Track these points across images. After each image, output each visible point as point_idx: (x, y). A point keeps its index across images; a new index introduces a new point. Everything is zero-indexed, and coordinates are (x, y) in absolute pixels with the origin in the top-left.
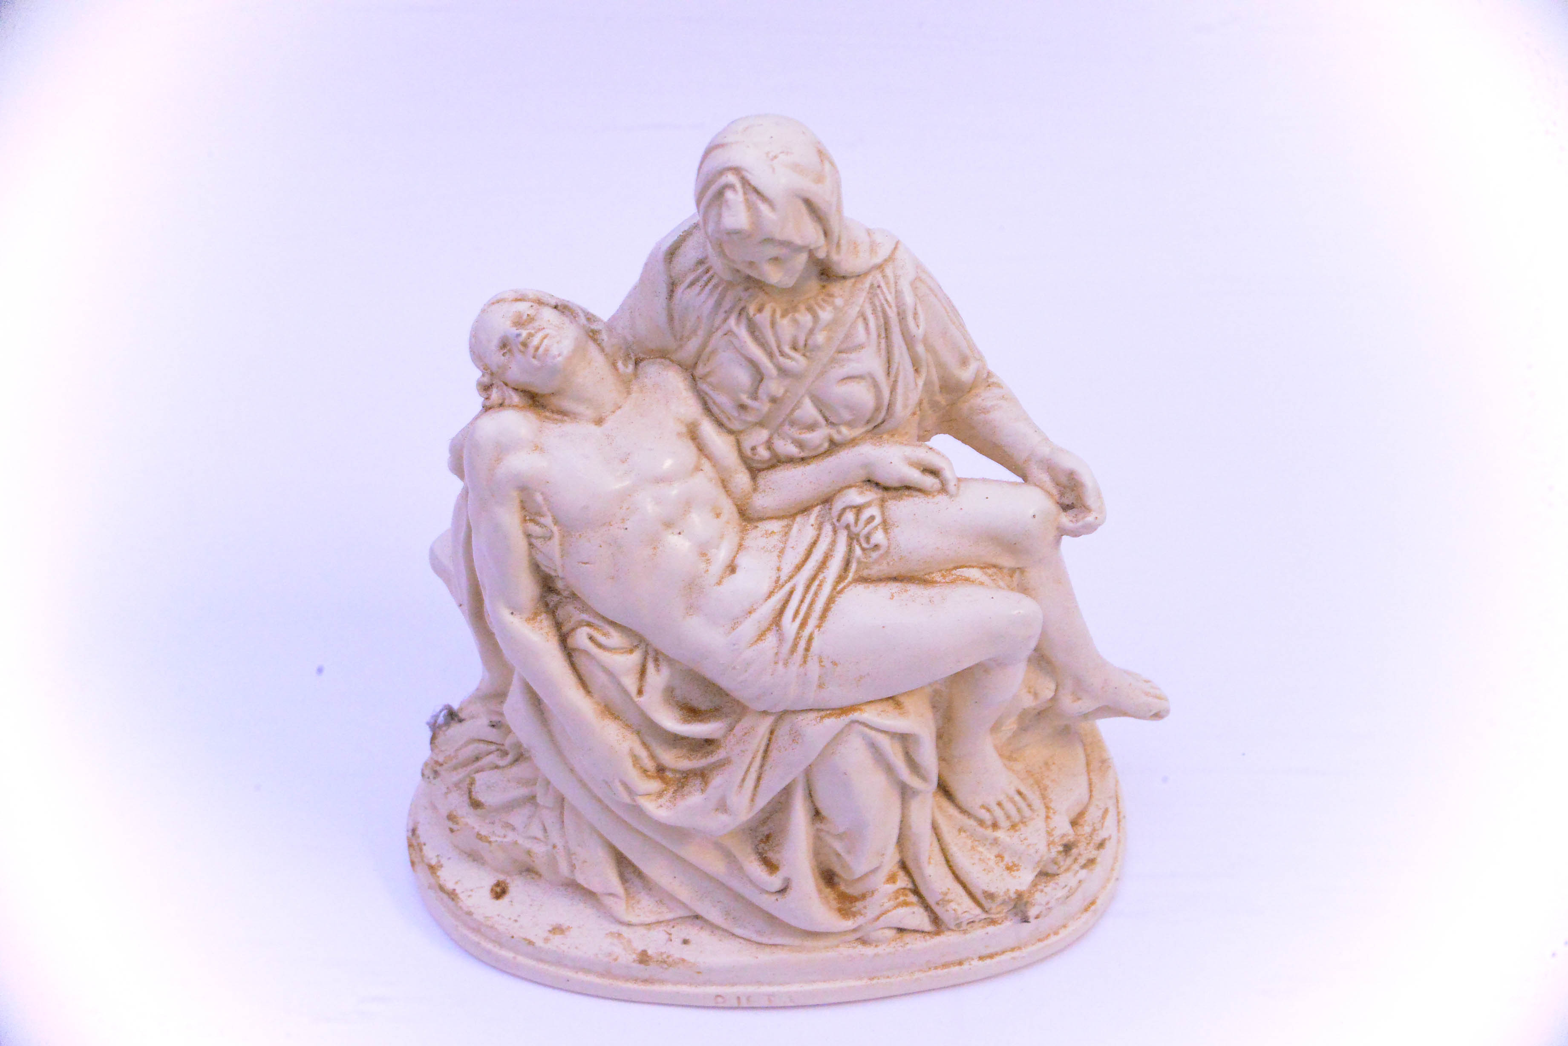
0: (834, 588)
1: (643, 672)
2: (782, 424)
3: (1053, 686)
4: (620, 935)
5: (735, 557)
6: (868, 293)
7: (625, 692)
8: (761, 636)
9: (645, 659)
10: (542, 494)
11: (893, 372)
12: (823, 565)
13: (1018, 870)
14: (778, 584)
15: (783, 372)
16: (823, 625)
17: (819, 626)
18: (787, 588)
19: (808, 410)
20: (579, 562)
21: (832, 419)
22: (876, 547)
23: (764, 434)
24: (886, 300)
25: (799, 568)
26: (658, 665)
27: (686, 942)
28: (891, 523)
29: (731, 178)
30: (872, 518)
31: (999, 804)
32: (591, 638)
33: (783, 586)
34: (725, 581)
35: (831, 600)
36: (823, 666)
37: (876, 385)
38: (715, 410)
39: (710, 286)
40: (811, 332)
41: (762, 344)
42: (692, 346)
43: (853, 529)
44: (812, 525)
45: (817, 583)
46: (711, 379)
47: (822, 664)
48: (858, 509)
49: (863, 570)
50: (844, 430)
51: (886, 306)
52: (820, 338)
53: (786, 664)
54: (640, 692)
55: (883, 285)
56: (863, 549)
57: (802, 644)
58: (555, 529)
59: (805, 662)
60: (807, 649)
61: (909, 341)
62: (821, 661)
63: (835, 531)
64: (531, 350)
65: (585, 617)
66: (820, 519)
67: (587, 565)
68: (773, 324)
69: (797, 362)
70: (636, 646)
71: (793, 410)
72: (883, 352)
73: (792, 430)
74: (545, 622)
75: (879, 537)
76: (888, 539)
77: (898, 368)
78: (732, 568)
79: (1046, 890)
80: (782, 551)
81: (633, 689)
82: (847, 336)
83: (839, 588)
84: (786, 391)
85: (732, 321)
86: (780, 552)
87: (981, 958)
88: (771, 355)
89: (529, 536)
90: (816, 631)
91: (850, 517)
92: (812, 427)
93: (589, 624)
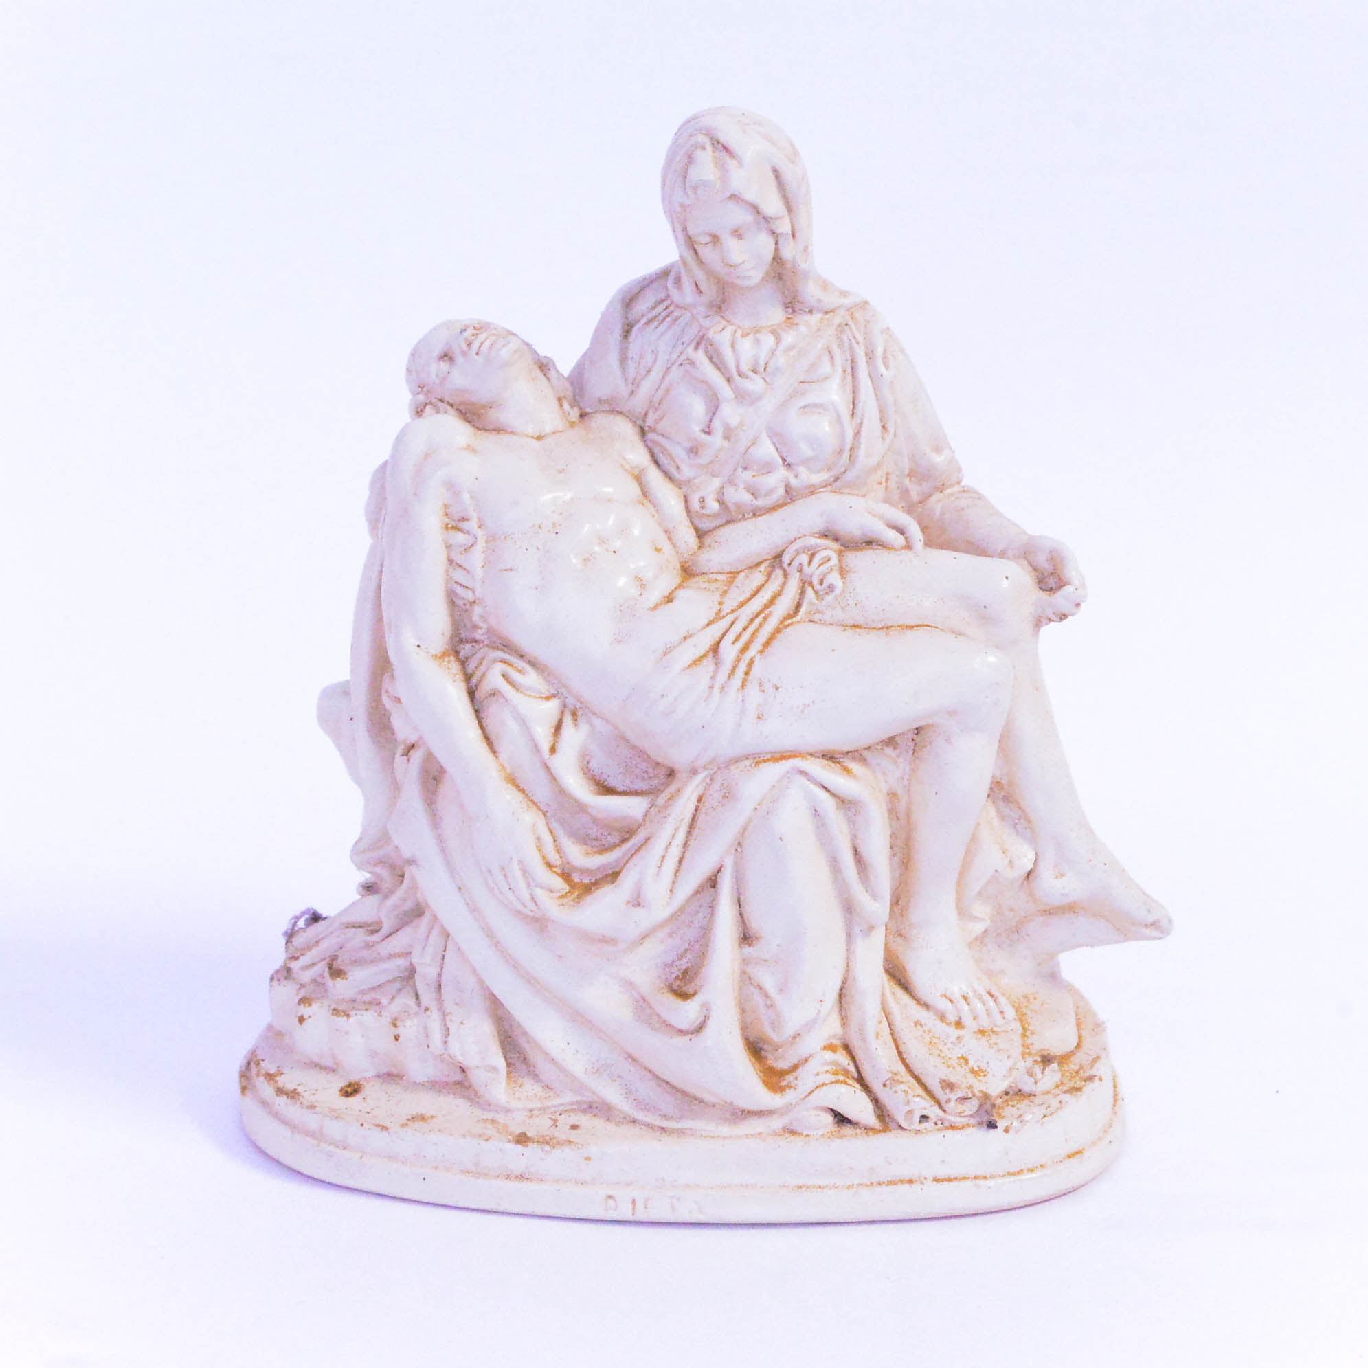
1: (558, 727)
3: (1031, 856)
4: (493, 1121)
5: (673, 591)
7: (536, 748)
8: (697, 662)
11: (858, 413)
12: (772, 602)
13: (985, 1075)
14: (719, 616)
17: (761, 652)
18: (730, 618)
19: (766, 450)
21: (789, 460)
23: (716, 483)
24: (855, 338)
25: (742, 604)
27: (574, 1127)
28: (847, 569)
29: (702, 139)
31: (965, 998)
33: (724, 617)
35: (777, 631)
37: (839, 420)
38: (663, 459)
39: (669, 319)
40: (773, 353)
41: (720, 366)
43: (807, 570)
44: (761, 572)
45: (763, 615)
47: (762, 688)
51: (853, 341)
52: (781, 360)
54: (553, 750)
55: (851, 323)
56: (816, 592)
57: (742, 667)
58: (480, 533)
60: (747, 673)
61: (874, 378)
62: (760, 685)
63: (786, 575)
64: (475, 346)
65: (500, 654)
66: (770, 569)
68: (733, 346)
69: (754, 385)
70: (554, 696)
72: (849, 389)
74: (455, 667)
75: (834, 579)
76: (844, 583)
78: (669, 599)
79: (1018, 1106)
80: (725, 592)
81: (545, 746)
83: (786, 623)
84: (742, 424)
85: (690, 350)
86: (723, 592)
87: (936, 1180)
88: (728, 380)
89: (449, 547)
90: (758, 656)
91: (804, 559)
92: (768, 468)
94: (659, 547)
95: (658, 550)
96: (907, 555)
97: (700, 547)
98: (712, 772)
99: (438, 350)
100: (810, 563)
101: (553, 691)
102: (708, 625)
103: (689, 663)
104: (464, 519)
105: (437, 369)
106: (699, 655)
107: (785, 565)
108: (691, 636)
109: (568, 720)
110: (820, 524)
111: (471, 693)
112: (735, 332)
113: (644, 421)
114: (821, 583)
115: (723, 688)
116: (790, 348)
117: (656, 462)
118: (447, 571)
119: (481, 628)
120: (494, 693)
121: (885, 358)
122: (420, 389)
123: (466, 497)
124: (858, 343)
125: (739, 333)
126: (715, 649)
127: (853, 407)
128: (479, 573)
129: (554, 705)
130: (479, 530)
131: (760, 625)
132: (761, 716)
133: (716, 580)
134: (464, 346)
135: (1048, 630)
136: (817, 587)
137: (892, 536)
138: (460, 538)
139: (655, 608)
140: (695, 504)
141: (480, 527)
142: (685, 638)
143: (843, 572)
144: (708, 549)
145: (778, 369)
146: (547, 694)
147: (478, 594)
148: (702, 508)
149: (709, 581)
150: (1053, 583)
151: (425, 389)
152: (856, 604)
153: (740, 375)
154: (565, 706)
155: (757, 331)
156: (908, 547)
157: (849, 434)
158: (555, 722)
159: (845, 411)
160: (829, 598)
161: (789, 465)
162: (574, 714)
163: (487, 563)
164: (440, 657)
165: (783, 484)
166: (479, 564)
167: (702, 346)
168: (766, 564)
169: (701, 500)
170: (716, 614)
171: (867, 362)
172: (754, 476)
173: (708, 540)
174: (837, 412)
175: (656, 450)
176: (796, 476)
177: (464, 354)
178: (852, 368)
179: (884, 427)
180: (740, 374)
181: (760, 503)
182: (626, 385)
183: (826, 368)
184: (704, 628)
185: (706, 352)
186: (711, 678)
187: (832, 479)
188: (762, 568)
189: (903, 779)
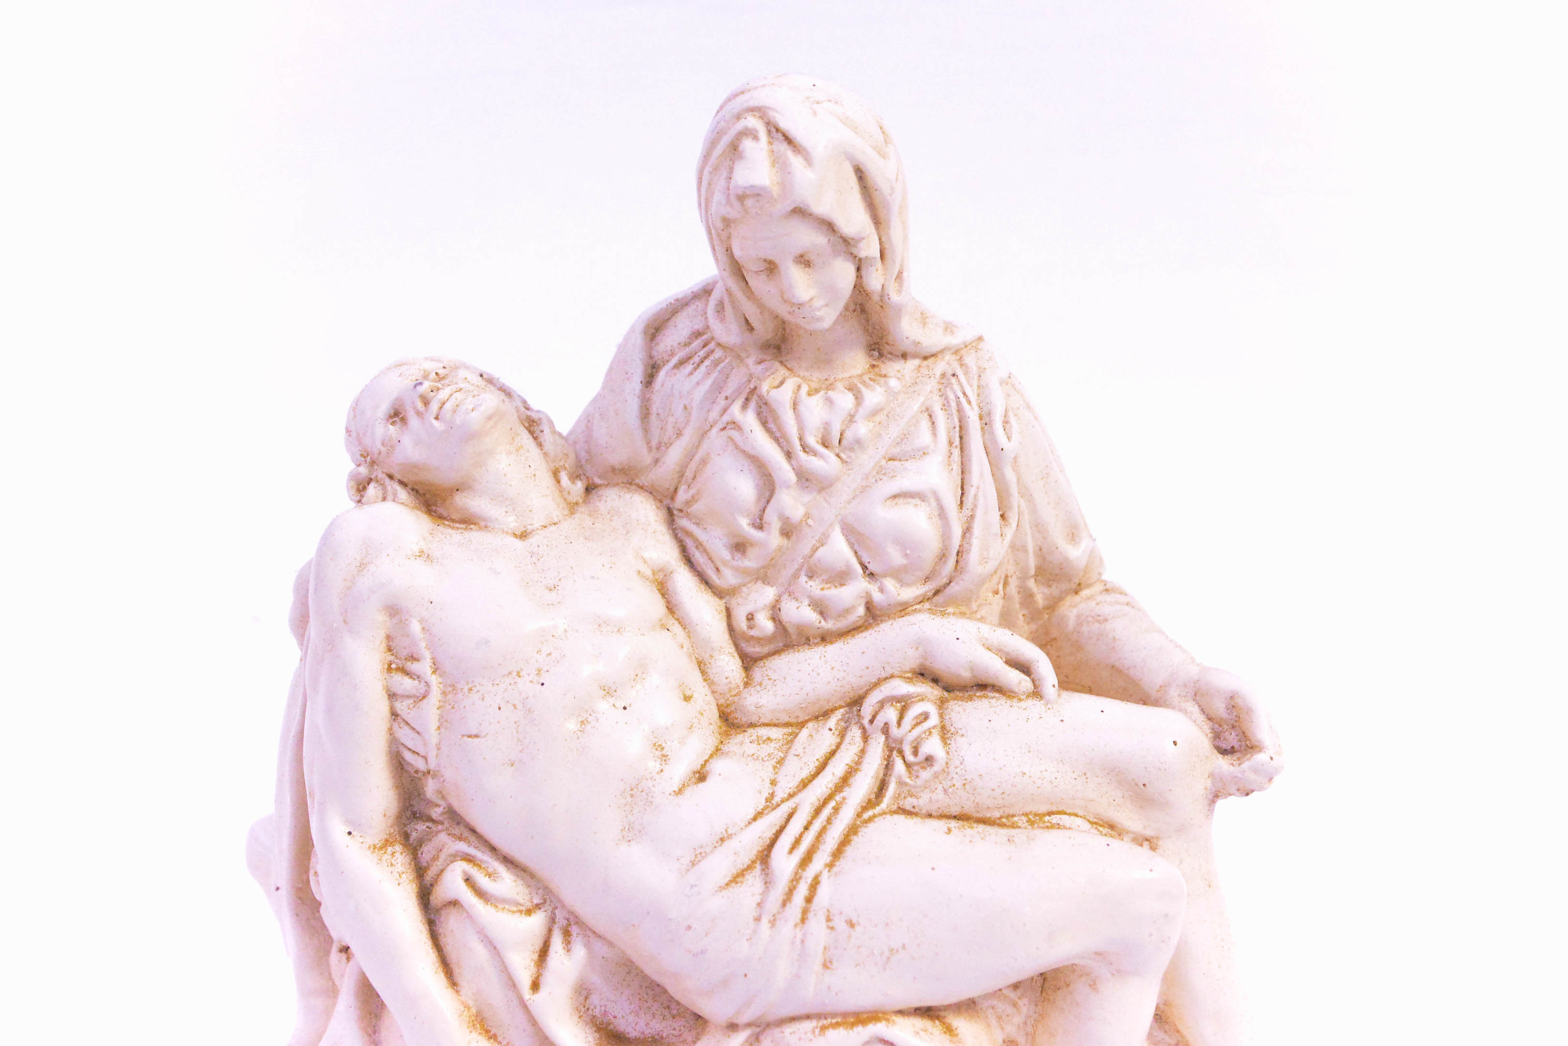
0: (859, 815)
1: (544, 953)
2: (796, 576)
5: (706, 761)
6: (939, 383)
7: (512, 984)
8: (737, 878)
9: (550, 931)
10: (421, 621)
12: (845, 781)
14: (771, 804)
15: (805, 478)
16: (837, 863)
17: (830, 866)
18: (786, 808)
20: (463, 736)
21: (872, 567)
22: (929, 760)
23: (769, 594)
24: (964, 394)
25: (805, 784)
26: (569, 942)
28: (953, 730)
29: (752, 122)
30: (925, 716)
32: (468, 880)
33: (778, 805)
34: (688, 792)
35: (852, 830)
36: (832, 928)
38: (698, 557)
39: (707, 363)
40: (851, 418)
42: (674, 455)
43: (895, 731)
44: (830, 730)
45: (832, 804)
46: (696, 508)
47: (831, 924)
48: (904, 703)
49: (905, 798)
50: (890, 584)
51: (963, 400)
52: (862, 429)
53: (773, 923)
54: (535, 986)
55: (959, 372)
56: (908, 765)
57: (802, 890)
58: (434, 680)
59: (803, 920)
60: (809, 900)
62: (829, 920)
63: (866, 737)
64: (434, 406)
65: (462, 846)
66: (843, 724)
67: (476, 740)
68: (795, 405)
70: (538, 906)
71: (815, 550)
72: (956, 467)
73: (811, 583)
74: (401, 859)
75: (933, 746)
76: (948, 753)
77: (975, 496)
78: (701, 776)
80: (781, 762)
81: (524, 979)
82: (904, 437)
83: (866, 816)
84: (807, 516)
85: (736, 408)
86: (778, 762)
88: (789, 455)
89: (392, 696)
90: (825, 874)
91: (890, 714)
92: (841, 578)
93: (469, 859)
94: (688, 693)
95: (687, 698)
96: (1034, 706)
97: (746, 684)
98: (758, 1030)
99: (384, 408)
100: (899, 723)
101: (536, 900)
102: (755, 819)
103: (726, 880)
104: (413, 658)
105: (383, 430)
106: (741, 867)
107: (866, 722)
108: (730, 836)
109: (557, 941)
110: (912, 660)
111: (425, 896)
112: (799, 387)
113: (673, 498)
114: (916, 752)
115: (775, 920)
116: (875, 413)
117: (688, 561)
118: (390, 729)
119: (438, 805)
120: (454, 903)
121: (1006, 422)
122: (363, 459)
123: (415, 627)
124: (969, 402)
125: (805, 389)
126: (765, 856)
127: (962, 494)
128: (433, 736)
129: (538, 920)
130: (433, 676)
131: (829, 821)
132: (829, 965)
133: (769, 739)
134: (420, 405)
136: (910, 758)
137: (1014, 678)
138: (405, 684)
139: (680, 792)
140: (741, 623)
141: (434, 672)
142: (722, 840)
143: (945, 733)
144: (758, 688)
145: (858, 442)
146: (529, 905)
147: (432, 765)
148: (751, 627)
149: (759, 741)
150: (1236, 740)
151: (368, 459)
152: (964, 785)
153: (805, 451)
154: (553, 920)
155: (830, 387)
156: (1037, 693)
157: (957, 531)
158: (538, 944)
159: (951, 502)
160: (926, 775)
161: (872, 574)
162: (567, 934)
163: (443, 723)
164: (381, 848)
165: (863, 602)
166: (433, 724)
167: (753, 405)
168: (839, 714)
169: (750, 617)
170: (767, 800)
171: (982, 429)
172: (822, 589)
173: (758, 673)
174: (938, 500)
175: (689, 543)
176: (882, 590)
177: (419, 414)
178: (961, 437)
179: (1002, 516)
180: (805, 448)
181: (828, 625)
182: (650, 449)
183: (924, 437)
184: (749, 823)
185: (759, 414)
186: (759, 904)
187: (930, 594)
188: (832, 722)
189: (1026, 1023)
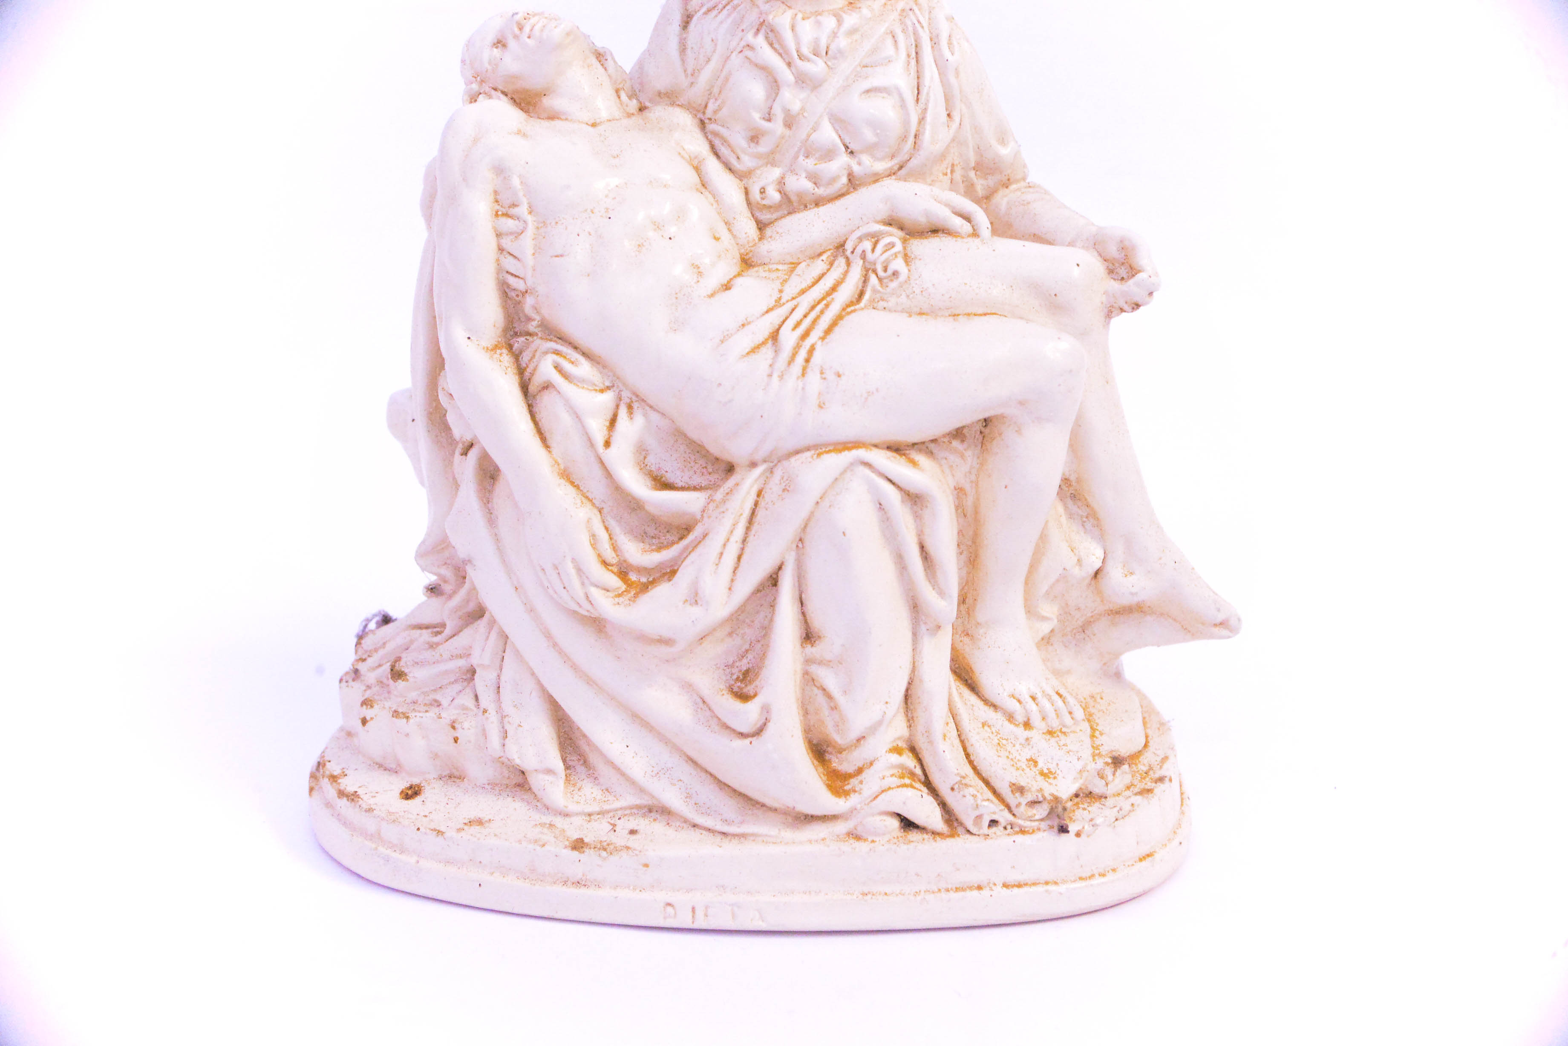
0: (844, 309)
1: (613, 421)
2: (796, 157)
3: (1100, 553)
4: (551, 825)
5: (731, 279)
6: (900, 15)
7: (590, 443)
8: (755, 349)
9: (617, 406)
10: (520, 176)
11: (923, 97)
12: (834, 289)
13: (1055, 778)
14: (778, 303)
15: (802, 80)
16: (828, 337)
17: (823, 339)
18: (790, 305)
19: (827, 134)
20: (552, 257)
21: (852, 146)
22: (895, 274)
24: (919, 22)
25: (803, 292)
26: (632, 413)
27: (633, 832)
28: (913, 256)
30: (893, 245)
31: (1034, 698)
32: (558, 368)
33: (784, 304)
34: (718, 297)
36: (825, 379)
37: (903, 105)
38: (724, 151)
40: (834, 35)
41: (782, 51)
42: (704, 77)
43: (870, 256)
44: (823, 260)
45: (825, 302)
46: (720, 115)
47: (824, 376)
48: (875, 238)
49: (878, 301)
50: (866, 159)
52: (843, 42)
53: (781, 377)
54: (607, 444)
55: (915, 8)
56: (880, 280)
57: (803, 354)
58: (530, 219)
59: (804, 373)
60: (807, 361)
61: (941, 65)
62: (822, 373)
63: (848, 263)
64: (527, 29)
67: (562, 258)
68: (793, 28)
69: (816, 67)
70: (608, 388)
71: (809, 136)
73: (807, 160)
74: (507, 359)
75: (898, 264)
76: (909, 271)
77: (928, 94)
79: (1090, 808)
81: (599, 439)
82: (875, 50)
83: (849, 310)
84: (803, 109)
87: (1006, 885)
88: (789, 64)
89: (499, 235)
90: (819, 343)
91: (867, 245)
92: (828, 155)
93: (557, 353)
94: (717, 236)
95: (717, 239)
96: (974, 242)
97: (760, 239)
98: (771, 464)
99: (491, 38)
100: (873, 250)
101: (608, 384)
102: (767, 312)
103: (747, 350)
104: (514, 205)
105: (489, 54)
106: (758, 343)
107: (848, 253)
108: (749, 323)
109: (623, 412)
110: (883, 212)
111: (525, 388)
112: (796, 15)
113: (704, 113)
114: (885, 270)
115: (782, 375)
116: (852, 31)
117: (717, 155)
118: (498, 260)
119: (534, 320)
120: (547, 386)
121: (950, 43)
122: (474, 79)
123: (516, 182)
124: (923, 27)
125: (800, 16)
126: (774, 336)
127: (918, 93)
128: (530, 261)
129: (608, 398)
130: (529, 216)
131: (822, 312)
132: (822, 405)
133: (777, 269)
134: (516, 30)
135: (1120, 321)
136: (881, 273)
137: (958, 223)
138: (509, 224)
139: (712, 295)
140: (756, 195)
141: (530, 213)
142: (743, 325)
143: (907, 259)
144: (769, 239)
145: (840, 52)
146: (602, 386)
147: (530, 283)
148: (763, 199)
149: (770, 271)
150: (1125, 273)
151: (479, 79)
152: (922, 292)
153: (800, 59)
154: (620, 399)
155: (818, 14)
156: (975, 234)
157: (914, 120)
158: (609, 416)
159: (910, 98)
160: (893, 285)
161: (852, 152)
162: (630, 407)
163: (538, 250)
164: (492, 350)
165: (845, 173)
166: (529, 251)
167: (762, 32)
168: (829, 253)
169: (762, 190)
170: (776, 301)
171: (932, 47)
172: (815, 165)
173: (768, 231)
174: (900, 95)
175: (717, 142)
176: (859, 164)
177: (516, 37)
178: (917, 53)
179: (949, 115)
180: (801, 57)
181: (821, 191)
182: (686, 76)
183: (889, 50)
184: (763, 315)
185: (767, 38)
186: (771, 366)
187: (896, 168)
188: (824, 257)
189: (970, 473)
